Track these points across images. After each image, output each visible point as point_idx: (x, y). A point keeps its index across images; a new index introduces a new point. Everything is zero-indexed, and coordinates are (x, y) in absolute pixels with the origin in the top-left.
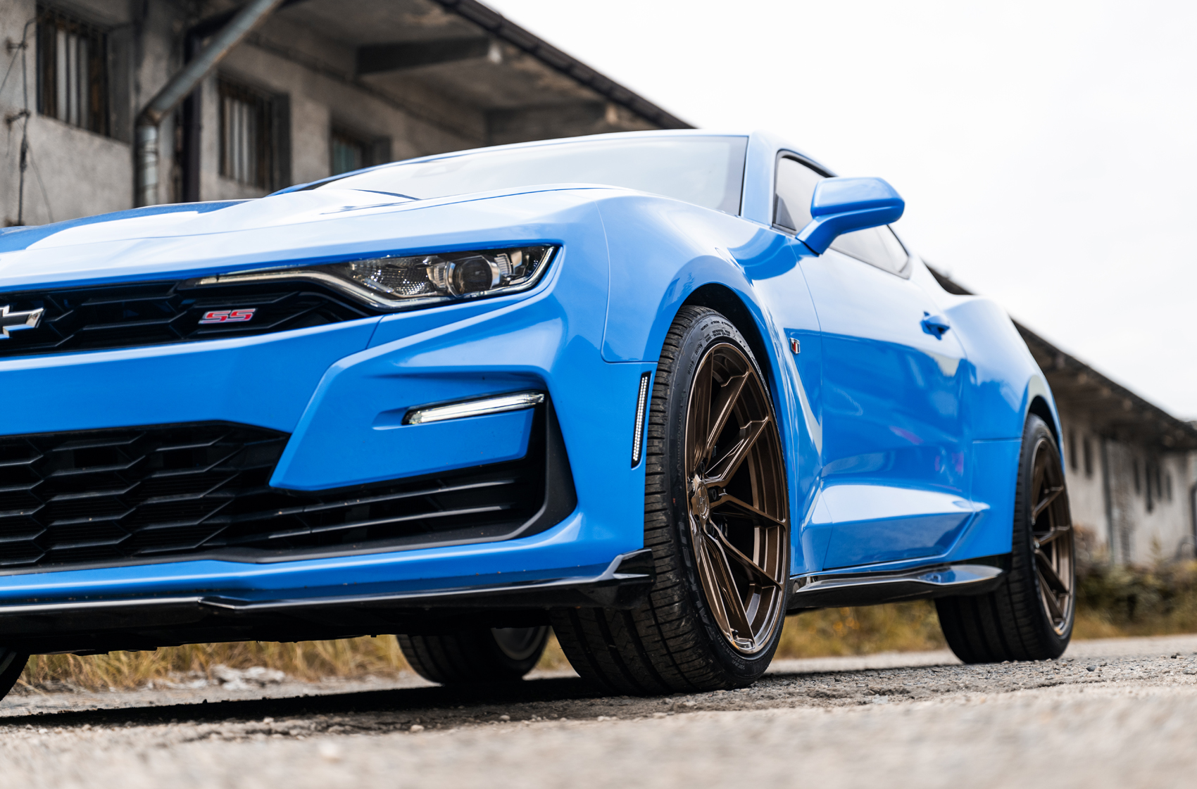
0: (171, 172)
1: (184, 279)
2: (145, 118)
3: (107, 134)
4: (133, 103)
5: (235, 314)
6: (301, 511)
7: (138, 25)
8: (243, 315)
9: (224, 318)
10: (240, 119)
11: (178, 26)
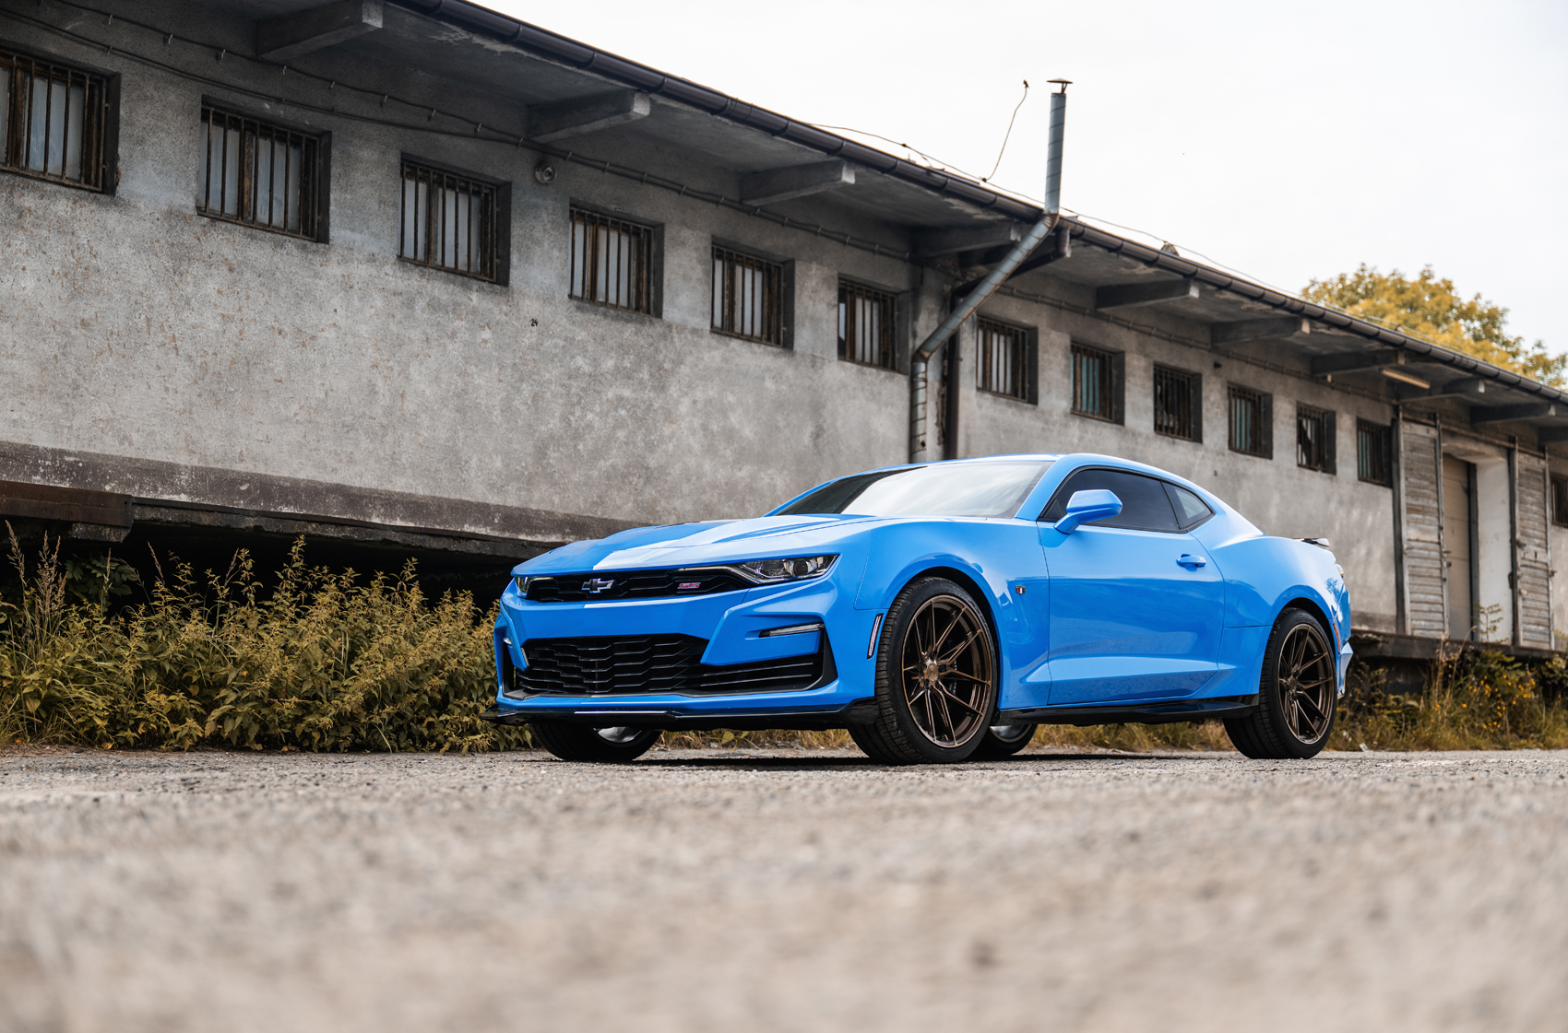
0: (939, 391)
1: (671, 569)
2: (919, 356)
3: (893, 369)
4: (911, 346)
5: (692, 585)
6: (712, 674)
7: (916, 291)
8: (695, 585)
9: (687, 586)
10: (1000, 347)
11: (947, 288)
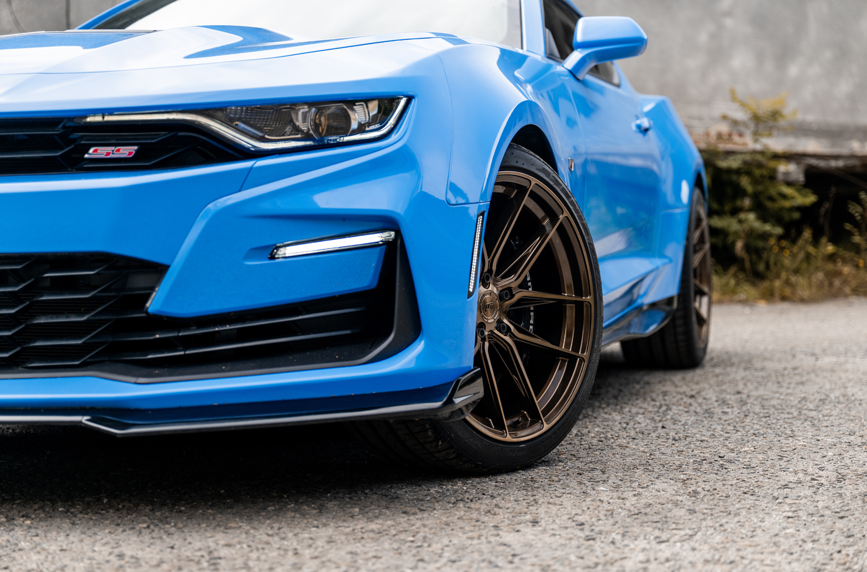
1: (72, 117)
5: (118, 150)
6: (176, 334)
8: (126, 151)
9: (108, 154)
